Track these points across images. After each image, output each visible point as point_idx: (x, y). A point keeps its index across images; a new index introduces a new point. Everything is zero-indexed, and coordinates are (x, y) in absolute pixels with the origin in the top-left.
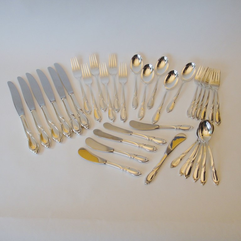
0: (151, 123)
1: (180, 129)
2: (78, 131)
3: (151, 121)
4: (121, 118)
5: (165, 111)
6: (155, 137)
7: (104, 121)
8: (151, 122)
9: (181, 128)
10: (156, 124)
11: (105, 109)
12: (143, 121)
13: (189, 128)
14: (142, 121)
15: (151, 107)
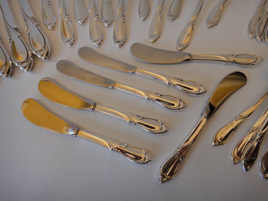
0: (175, 50)
1: (234, 62)
2: (22, 63)
3: (175, 44)
4: (115, 38)
5: (203, 26)
6: (182, 80)
7: (80, 44)
8: (174, 47)
9: (238, 60)
10: (186, 51)
11: (83, 19)
12: (159, 45)
13: (253, 61)
14: (157, 46)
15: (175, 17)
